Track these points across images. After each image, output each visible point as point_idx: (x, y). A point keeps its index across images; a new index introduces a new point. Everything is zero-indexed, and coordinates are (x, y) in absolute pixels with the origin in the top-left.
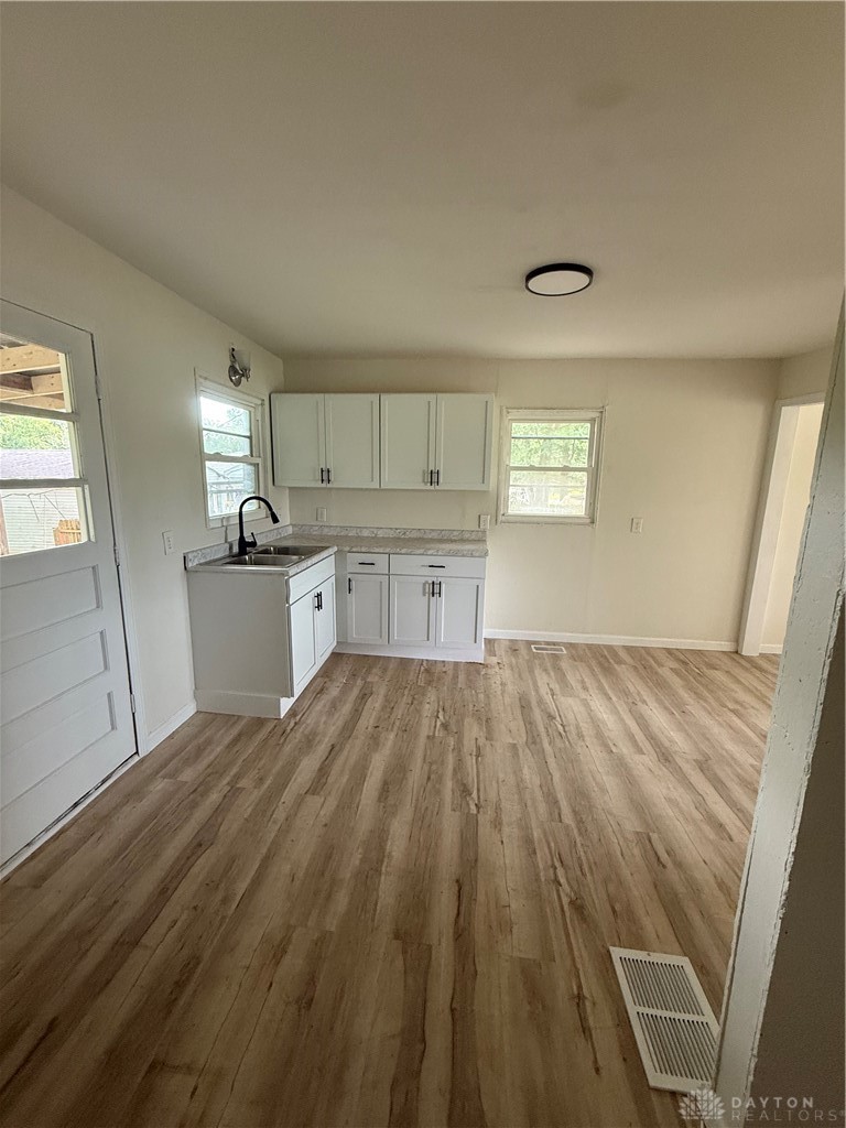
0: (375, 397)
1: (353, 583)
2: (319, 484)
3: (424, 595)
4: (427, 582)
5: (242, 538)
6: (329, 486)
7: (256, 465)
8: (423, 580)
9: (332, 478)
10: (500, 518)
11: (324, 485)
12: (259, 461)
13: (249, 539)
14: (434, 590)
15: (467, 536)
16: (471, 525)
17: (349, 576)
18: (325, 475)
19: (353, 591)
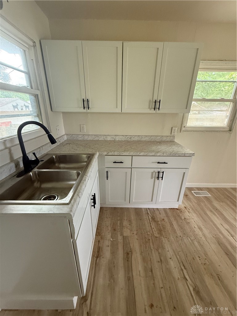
0: (119, 44)
1: (109, 174)
2: (82, 110)
3: (152, 178)
4: (154, 171)
5: (25, 157)
6: (88, 111)
7: (36, 96)
8: (152, 170)
9: (90, 106)
10: (183, 129)
11: (85, 111)
12: (38, 92)
13: (32, 158)
14: (159, 176)
15: (164, 139)
16: (167, 133)
17: (106, 170)
18: (86, 103)
19: (109, 178)
